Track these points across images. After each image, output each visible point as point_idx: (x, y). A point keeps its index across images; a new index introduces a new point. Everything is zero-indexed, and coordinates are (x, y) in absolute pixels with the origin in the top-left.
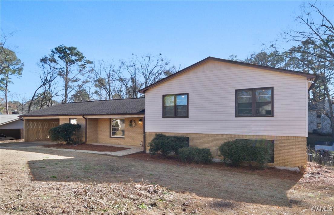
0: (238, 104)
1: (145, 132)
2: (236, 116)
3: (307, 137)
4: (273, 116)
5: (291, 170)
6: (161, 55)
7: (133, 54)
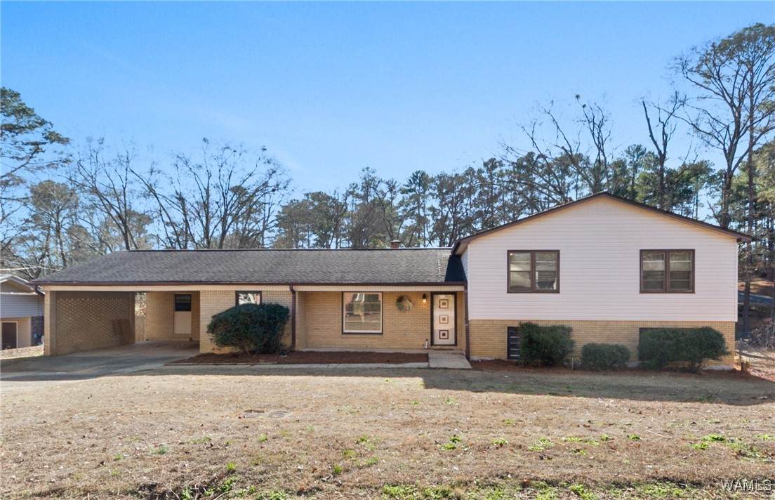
0: (643, 272)
1: (469, 319)
2: (641, 292)
3: (736, 323)
4: (693, 292)
5: (716, 369)
6: (265, 149)
7: (205, 140)
